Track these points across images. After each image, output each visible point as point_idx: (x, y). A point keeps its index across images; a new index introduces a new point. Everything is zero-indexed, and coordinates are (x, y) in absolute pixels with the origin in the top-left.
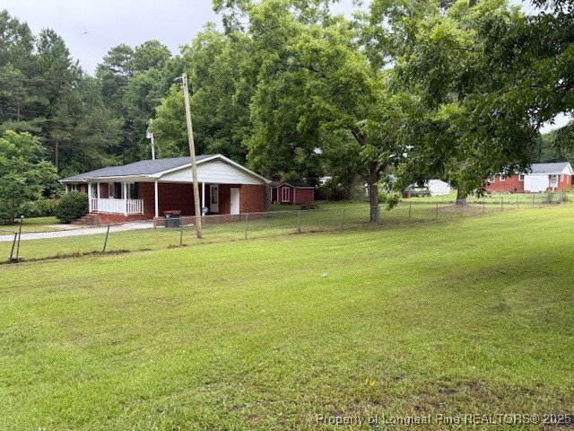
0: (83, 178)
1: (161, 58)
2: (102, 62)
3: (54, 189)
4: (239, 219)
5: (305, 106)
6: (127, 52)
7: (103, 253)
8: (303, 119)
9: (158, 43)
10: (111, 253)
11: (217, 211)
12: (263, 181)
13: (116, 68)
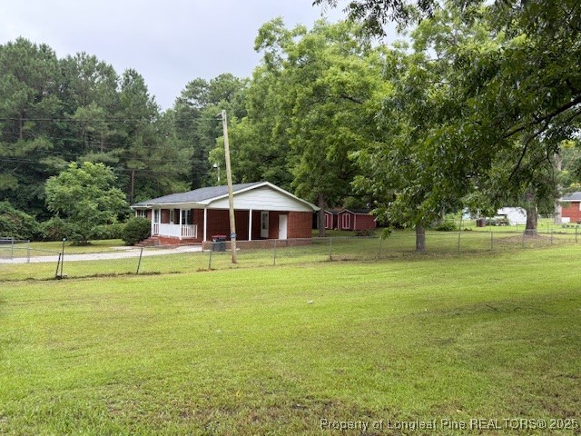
0: (147, 204)
1: (233, 90)
2: (180, 95)
3: (128, 214)
4: (286, 244)
5: (334, 136)
6: (202, 86)
7: (137, 274)
8: (332, 148)
9: (230, 76)
10: (144, 274)
11: (267, 236)
12: (311, 208)
13: (193, 101)
